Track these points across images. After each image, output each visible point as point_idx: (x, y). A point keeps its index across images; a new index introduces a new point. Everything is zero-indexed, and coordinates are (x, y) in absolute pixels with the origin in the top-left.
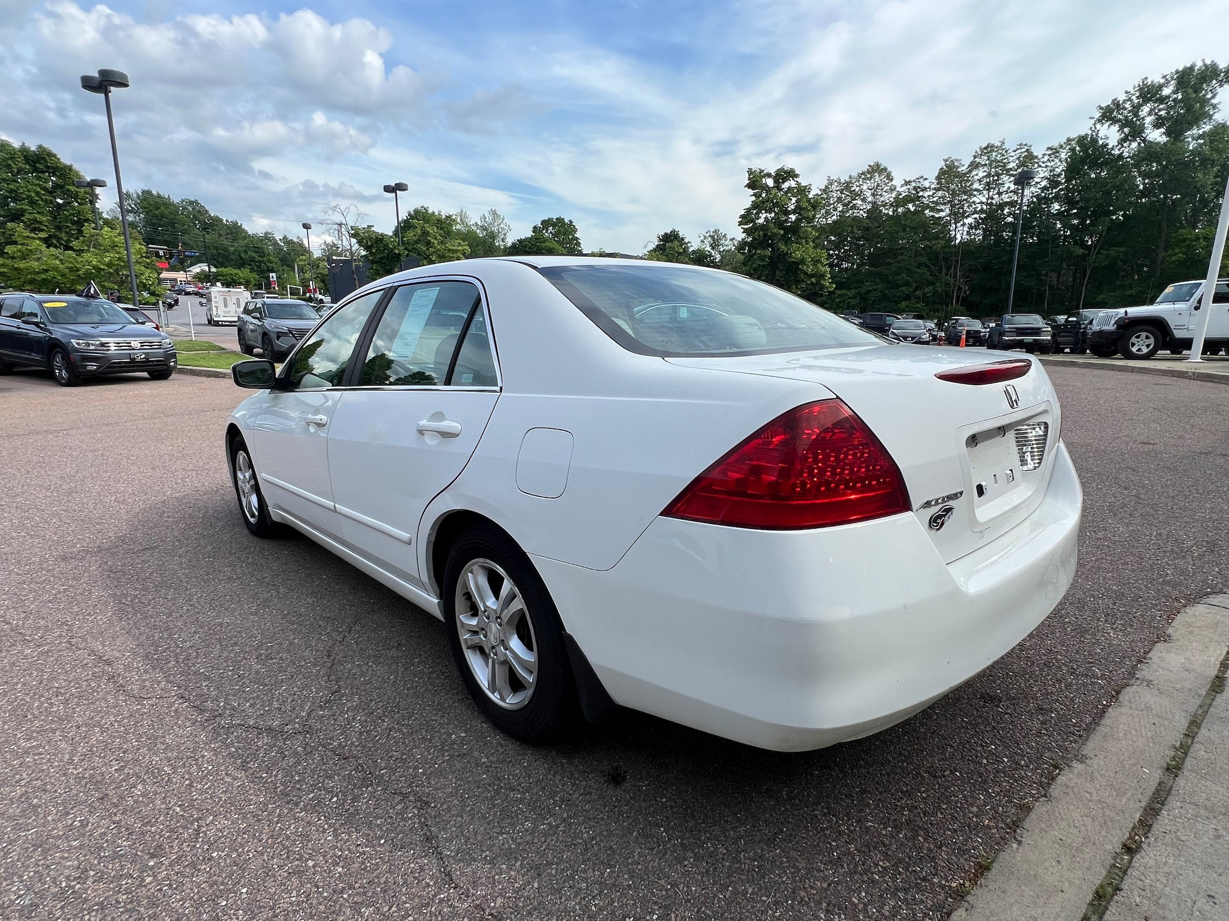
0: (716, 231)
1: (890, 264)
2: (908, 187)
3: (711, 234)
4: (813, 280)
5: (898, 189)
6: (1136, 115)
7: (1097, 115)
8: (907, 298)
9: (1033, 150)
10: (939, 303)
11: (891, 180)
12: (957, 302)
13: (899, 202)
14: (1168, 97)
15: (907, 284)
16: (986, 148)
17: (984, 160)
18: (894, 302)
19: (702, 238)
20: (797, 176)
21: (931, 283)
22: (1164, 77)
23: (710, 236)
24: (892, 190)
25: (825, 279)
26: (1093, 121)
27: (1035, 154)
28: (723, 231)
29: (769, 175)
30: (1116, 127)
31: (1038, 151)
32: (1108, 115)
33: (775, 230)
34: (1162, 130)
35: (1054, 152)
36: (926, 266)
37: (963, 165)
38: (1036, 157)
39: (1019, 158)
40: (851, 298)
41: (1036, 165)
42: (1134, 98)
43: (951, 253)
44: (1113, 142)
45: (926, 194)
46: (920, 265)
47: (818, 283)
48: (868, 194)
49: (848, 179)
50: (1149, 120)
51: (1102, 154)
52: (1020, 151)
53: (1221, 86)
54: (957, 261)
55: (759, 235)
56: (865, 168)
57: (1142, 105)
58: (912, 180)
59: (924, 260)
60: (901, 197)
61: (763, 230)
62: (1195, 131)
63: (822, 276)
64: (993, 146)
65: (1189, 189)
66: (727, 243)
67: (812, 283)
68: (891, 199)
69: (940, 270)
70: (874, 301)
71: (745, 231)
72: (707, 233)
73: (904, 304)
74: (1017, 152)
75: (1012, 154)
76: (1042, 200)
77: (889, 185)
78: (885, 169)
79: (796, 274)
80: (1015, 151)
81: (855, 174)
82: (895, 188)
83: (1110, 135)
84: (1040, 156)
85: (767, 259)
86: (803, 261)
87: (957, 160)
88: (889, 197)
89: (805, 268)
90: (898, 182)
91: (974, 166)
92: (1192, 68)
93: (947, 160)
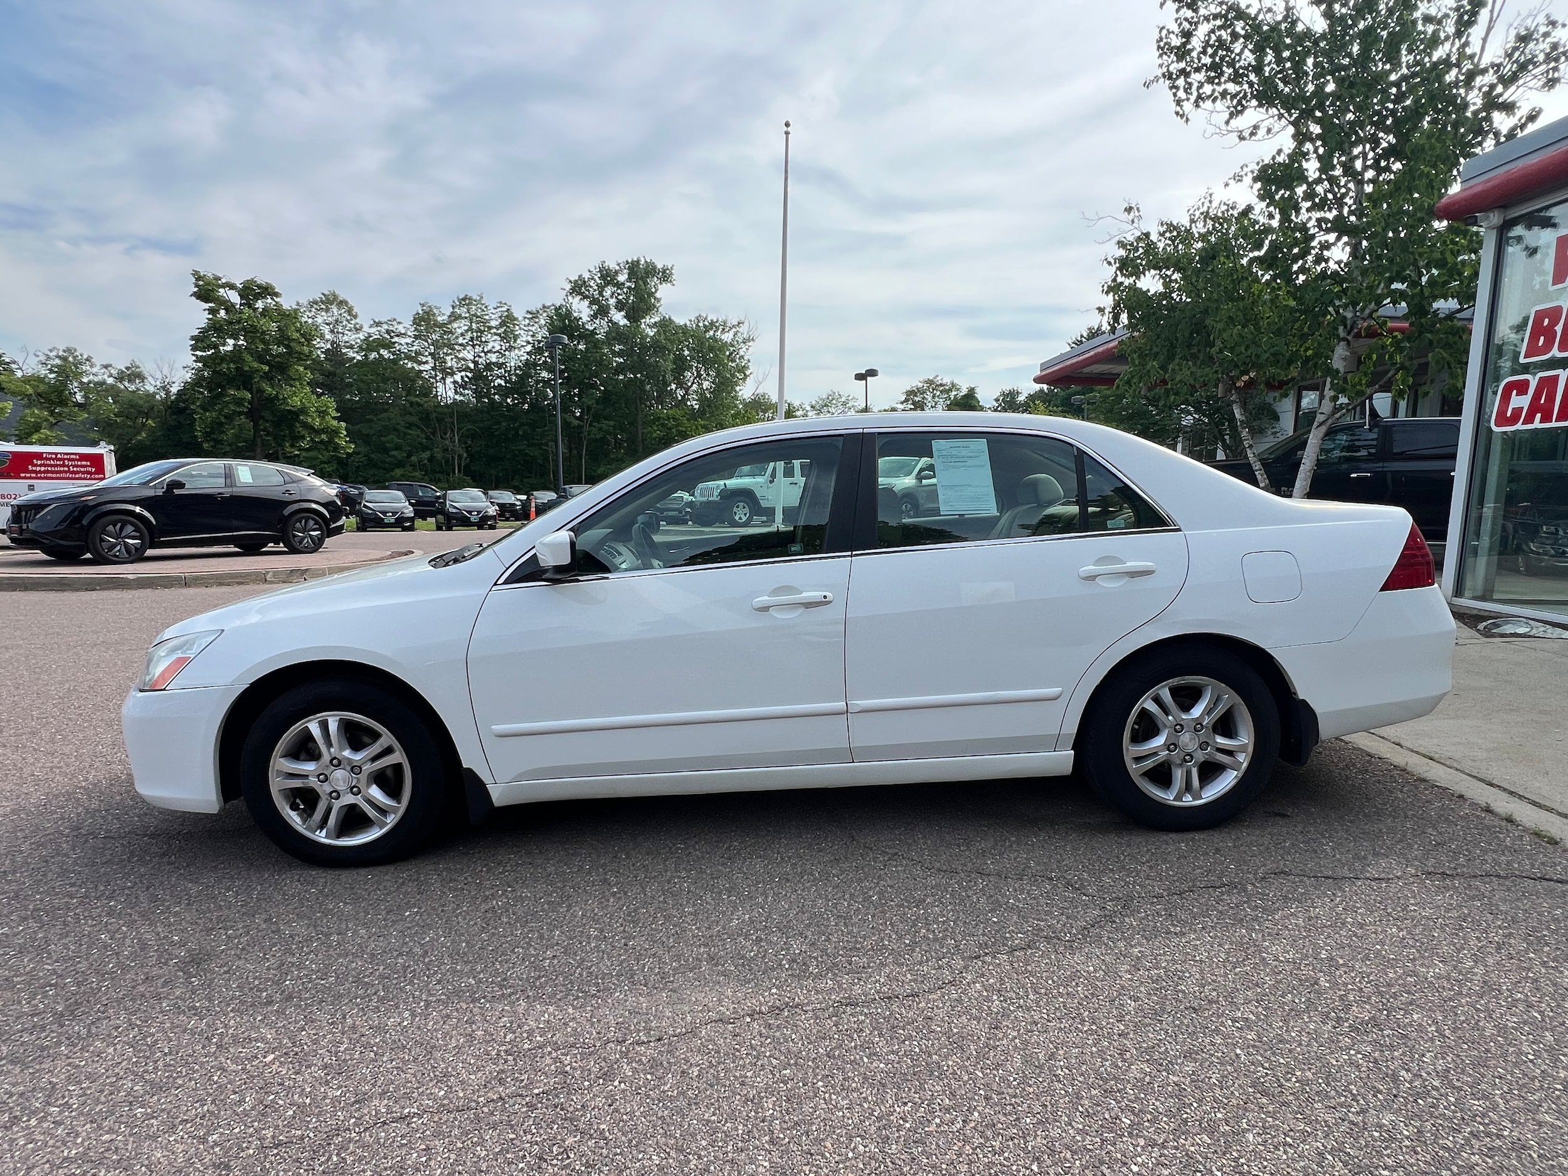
0: (68, 350)
1: (371, 421)
2: (379, 328)
3: (61, 353)
4: (324, 436)
5: (366, 328)
6: (601, 294)
7: (568, 287)
8: (400, 464)
9: (513, 310)
10: (439, 472)
11: (355, 317)
12: (459, 471)
13: (370, 345)
14: (623, 284)
15: (398, 448)
16: (464, 299)
17: (463, 311)
18: (385, 469)
19: (43, 358)
20: (277, 295)
21: (425, 448)
22: (618, 265)
23: (58, 357)
24: (358, 330)
25: (340, 437)
26: (565, 292)
27: (515, 315)
28: (83, 351)
29: (232, 287)
30: (586, 302)
31: (519, 313)
32: (578, 288)
33: (255, 365)
34: (623, 313)
35: (534, 315)
36: (418, 427)
37: (444, 314)
38: (516, 319)
39: (500, 317)
40: (324, 463)
41: (517, 328)
42: (596, 277)
43: (445, 414)
44: (585, 318)
45: (403, 341)
46: (410, 426)
47: (331, 441)
48: (326, 330)
49: (294, 307)
50: (612, 301)
51: (578, 328)
52: (501, 309)
53: (661, 283)
54: (453, 423)
55: (228, 369)
56: (317, 296)
57: (604, 287)
58: (383, 320)
59: (414, 419)
60: (371, 339)
61: (232, 361)
62: (648, 320)
63: (336, 432)
64: (470, 299)
65: (654, 373)
66: (94, 370)
67: (322, 442)
68: (359, 341)
69: (434, 434)
70: (358, 467)
71: (199, 359)
72: (51, 351)
73: (398, 472)
74: (498, 310)
75: (494, 311)
76: (529, 366)
77: (353, 322)
78: (346, 303)
79: (291, 427)
80: (495, 309)
81: (304, 301)
82: (361, 327)
83: (582, 310)
84: (520, 319)
85: (246, 404)
86: (303, 411)
87: (436, 308)
88: (358, 338)
89: (310, 420)
90: (364, 320)
91: (454, 317)
92: (638, 261)
93: (423, 306)
